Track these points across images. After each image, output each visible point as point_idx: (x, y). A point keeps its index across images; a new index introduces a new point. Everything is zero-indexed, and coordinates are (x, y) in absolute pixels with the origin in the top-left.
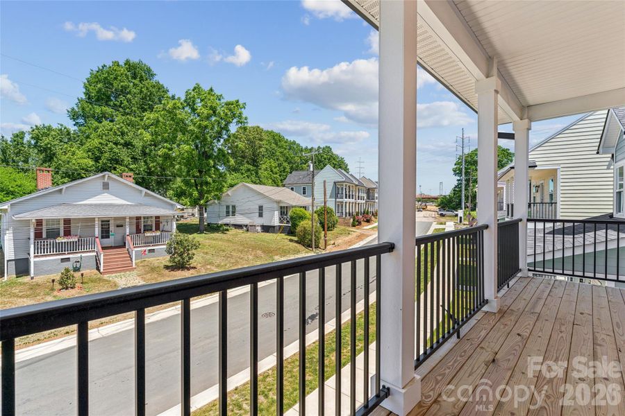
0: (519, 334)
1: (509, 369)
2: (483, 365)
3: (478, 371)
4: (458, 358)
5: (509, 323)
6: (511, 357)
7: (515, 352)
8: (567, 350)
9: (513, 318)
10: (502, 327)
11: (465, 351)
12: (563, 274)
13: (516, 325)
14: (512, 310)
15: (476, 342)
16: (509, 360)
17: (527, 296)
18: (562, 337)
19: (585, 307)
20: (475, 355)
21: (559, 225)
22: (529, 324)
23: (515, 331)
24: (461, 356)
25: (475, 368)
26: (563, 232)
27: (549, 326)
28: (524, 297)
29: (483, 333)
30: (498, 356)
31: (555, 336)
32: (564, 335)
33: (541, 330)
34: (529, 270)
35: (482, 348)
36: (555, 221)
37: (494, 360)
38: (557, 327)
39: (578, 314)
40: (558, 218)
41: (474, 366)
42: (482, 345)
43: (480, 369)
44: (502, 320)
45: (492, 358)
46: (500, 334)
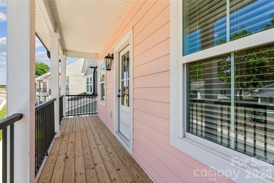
0: (71, 142)
1: (73, 158)
2: (63, 161)
3: (62, 165)
4: (51, 165)
5: (66, 139)
6: (72, 152)
7: (73, 150)
8: (88, 141)
9: (67, 136)
10: (64, 142)
11: (53, 160)
12: (72, 115)
13: (69, 139)
14: (65, 133)
15: (56, 153)
16: (72, 154)
17: (68, 126)
18: (85, 137)
19: (87, 124)
20: (58, 159)
21: (70, 97)
22: (73, 137)
23: (70, 142)
24: (52, 164)
25: (60, 165)
26: (72, 100)
27: (79, 134)
28: (68, 127)
29: (58, 148)
30: (67, 155)
31: (83, 138)
32: (85, 136)
33: (78, 137)
34: (67, 116)
35: (60, 155)
36: (69, 96)
37: (66, 157)
38: (82, 134)
39: (86, 127)
40: (70, 95)
41: (59, 165)
42: (59, 153)
43: (62, 164)
44: (63, 139)
45: (65, 157)
46: (64, 145)
